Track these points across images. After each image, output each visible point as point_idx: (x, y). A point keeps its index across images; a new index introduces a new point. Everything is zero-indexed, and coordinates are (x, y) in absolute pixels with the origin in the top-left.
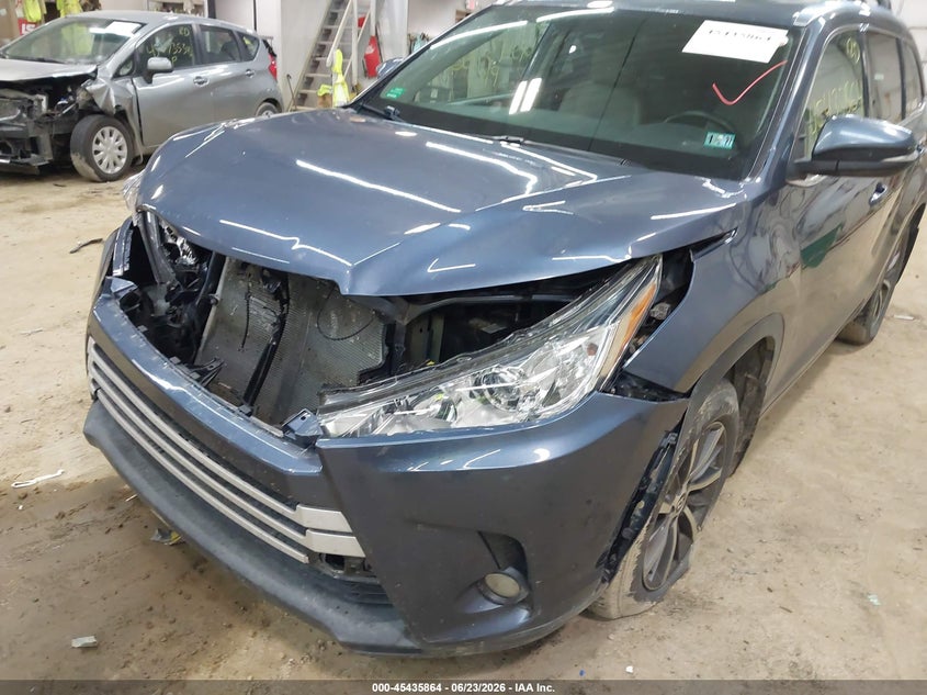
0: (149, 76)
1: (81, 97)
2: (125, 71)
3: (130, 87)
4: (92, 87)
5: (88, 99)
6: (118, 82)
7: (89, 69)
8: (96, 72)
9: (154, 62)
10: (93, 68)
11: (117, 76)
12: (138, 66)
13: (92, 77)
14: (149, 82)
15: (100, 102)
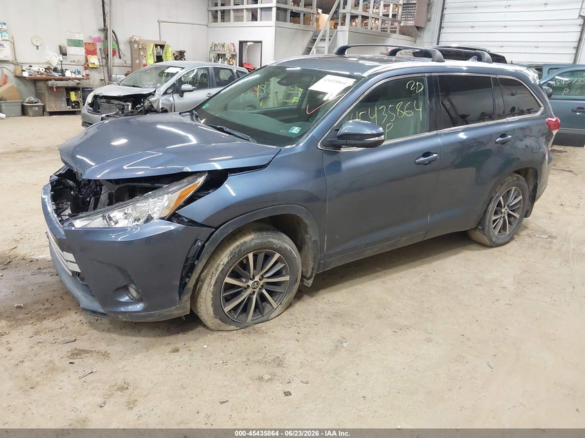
0: (181, 93)
1: (147, 103)
2: (170, 91)
3: (171, 99)
4: (152, 99)
5: (150, 104)
6: (166, 97)
7: (152, 90)
8: (155, 92)
9: (184, 87)
10: (153, 90)
11: (165, 93)
12: (177, 89)
13: (152, 94)
14: (182, 96)
15: (155, 106)
